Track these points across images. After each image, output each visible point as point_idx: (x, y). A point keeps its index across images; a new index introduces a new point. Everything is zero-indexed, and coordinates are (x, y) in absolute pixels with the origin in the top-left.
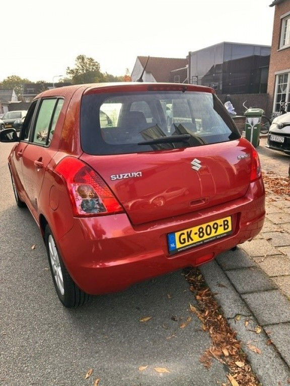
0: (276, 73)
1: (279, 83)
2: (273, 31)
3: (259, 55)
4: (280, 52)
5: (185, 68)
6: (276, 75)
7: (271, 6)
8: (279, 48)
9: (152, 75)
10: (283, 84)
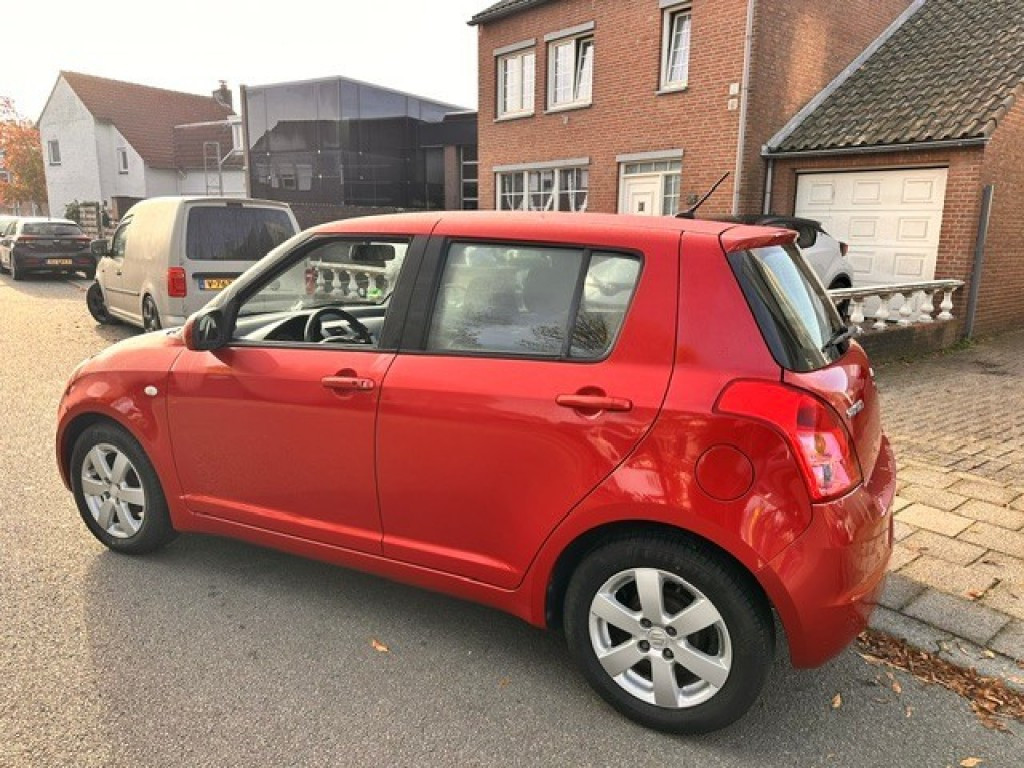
0: (496, 169)
1: (504, 191)
2: (480, 78)
3: (417, 117)
4: (501, 125)
5: (225, 122)
6: (495, 174)
7: (471, 24)
8: (496, 117)
9: (119, 129)
10: (513, 194)
